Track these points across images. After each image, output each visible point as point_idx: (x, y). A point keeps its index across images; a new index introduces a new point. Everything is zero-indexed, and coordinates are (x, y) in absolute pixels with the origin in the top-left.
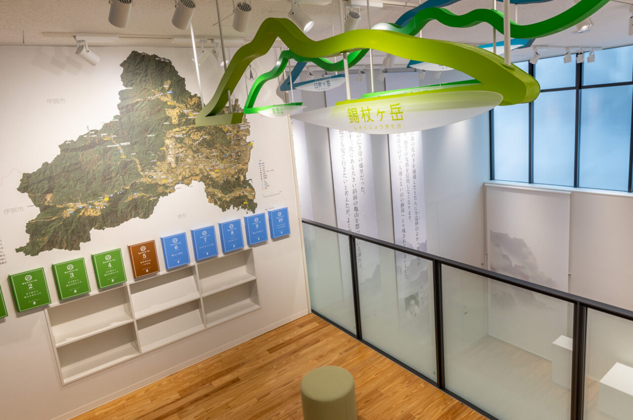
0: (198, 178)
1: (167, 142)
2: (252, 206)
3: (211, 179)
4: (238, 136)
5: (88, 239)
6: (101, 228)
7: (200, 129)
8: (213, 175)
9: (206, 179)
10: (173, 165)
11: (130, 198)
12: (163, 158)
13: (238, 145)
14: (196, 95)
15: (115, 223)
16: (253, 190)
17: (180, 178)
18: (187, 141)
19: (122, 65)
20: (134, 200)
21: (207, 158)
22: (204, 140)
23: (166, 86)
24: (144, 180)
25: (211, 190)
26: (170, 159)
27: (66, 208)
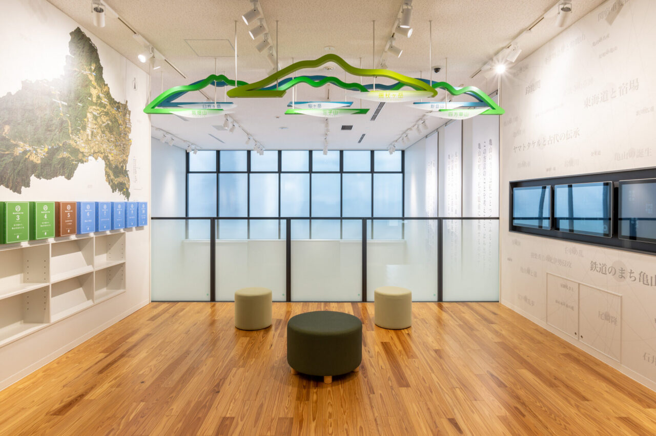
0: (102, 156)
1: (89, 115)
2: (127, 195)
3: (109, 160)
4: (125, 131)
5: (28, 185)
6: (38, 177)
7: (107, 114)
8: (111, 158)
9: (106, 158)
10: (90, 138)
11: (61, 156)
12: (84, 128)
13: (124, 138)
14: (107, 85)
15: (49, 176)
16: (129, 180)
17: (92, 151)
18: (99, 120)
19: (71, 34)
20: (63, 158)
21: (108, 140)
22: (108, 124)
23: (93, 68)
24: (71, 142)
25: (108, 170)
26: (89, 131)
27: (17, 146)
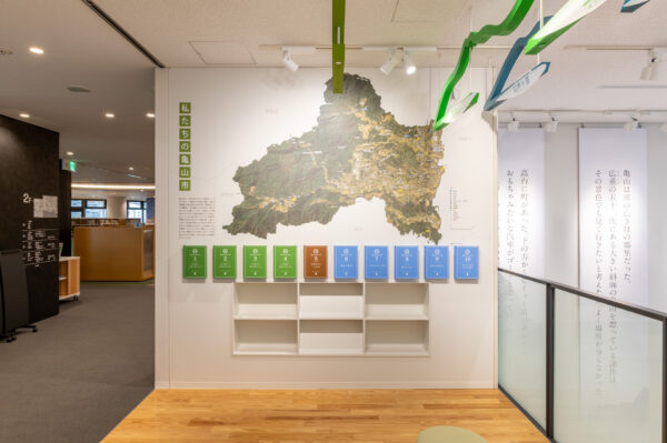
0: (380, 195)
1: (355, 155)
2: (436, 237)
3: (394, 198)
4: (428, 158)
5: (274, 231)
6: (286, 224)
7: (389, 146)
8: (396, 194)
9: (387, 197)
11: (313, 203)
13: (428, 167)
16: (439, 218)
17: (362, 192)
18: (374, 156)
19: (327, 83)
20: (316, 204)
21: (392, 176)
22: (392, 157)
23: (362, 103)
24: (329, 188)
25: (391, 209)
26: (356, 172)
27: (262, 201)
